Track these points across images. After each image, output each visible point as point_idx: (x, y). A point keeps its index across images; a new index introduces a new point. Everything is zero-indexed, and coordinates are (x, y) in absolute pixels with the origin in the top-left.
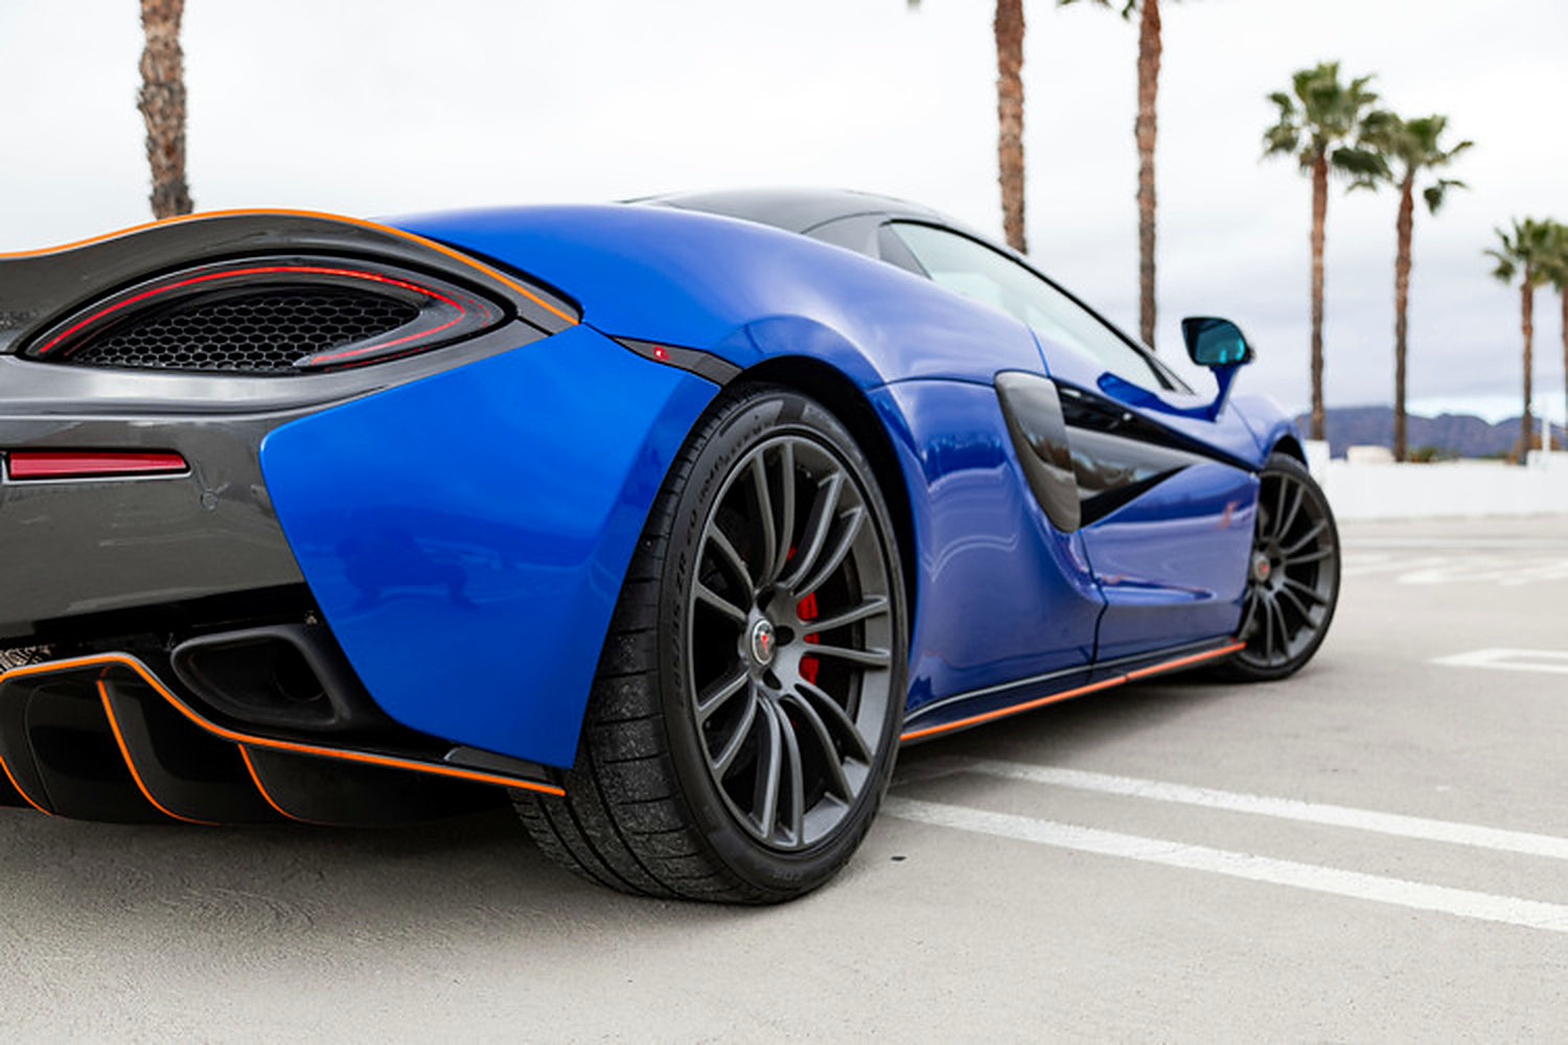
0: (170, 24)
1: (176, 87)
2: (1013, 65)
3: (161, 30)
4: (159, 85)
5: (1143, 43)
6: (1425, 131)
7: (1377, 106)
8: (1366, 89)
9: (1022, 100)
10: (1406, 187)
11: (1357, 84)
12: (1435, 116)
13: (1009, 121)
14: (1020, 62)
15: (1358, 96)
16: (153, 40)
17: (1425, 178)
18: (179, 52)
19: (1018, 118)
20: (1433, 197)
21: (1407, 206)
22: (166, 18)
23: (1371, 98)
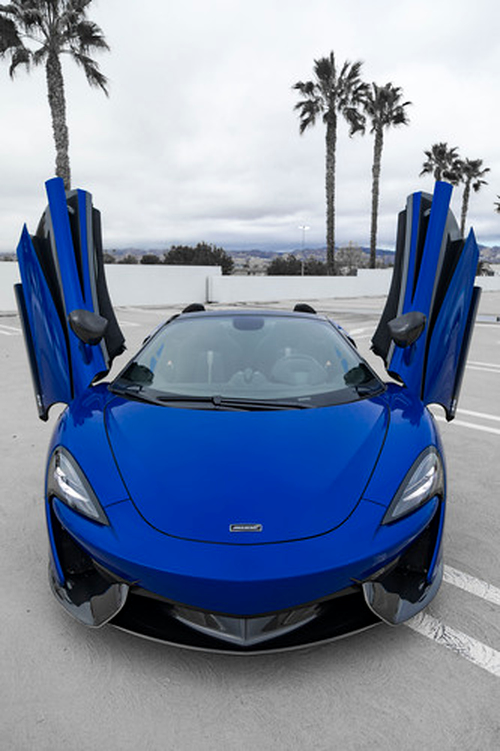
0: (64, 149)
1: (67, 168)
2: (332, 151)
3: (62, 150)
4: (63, 168)
5: (376, 141)
6: (475, 165)
7: (458, 158)
8: (454, 152)
9: (334, 162)
10: (468, 183)
11: (452, 150)
12: (478, 160)
13: (330, 169)
14: (334, 150)
15: (452, 155)
16: (59, 154)
17: (474, 181)
18: (67, 157)
19: (333, 168)
20: (476, 187)
21: (467, 190)
22: (63, 147)
23: (456, 156)
